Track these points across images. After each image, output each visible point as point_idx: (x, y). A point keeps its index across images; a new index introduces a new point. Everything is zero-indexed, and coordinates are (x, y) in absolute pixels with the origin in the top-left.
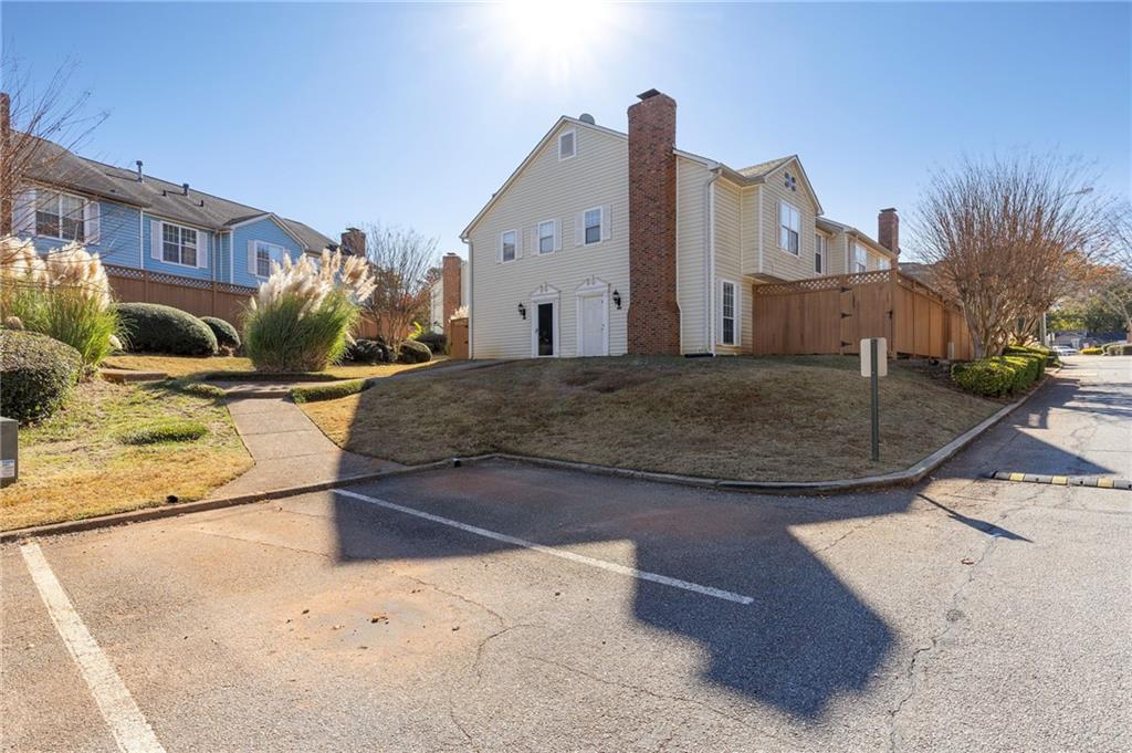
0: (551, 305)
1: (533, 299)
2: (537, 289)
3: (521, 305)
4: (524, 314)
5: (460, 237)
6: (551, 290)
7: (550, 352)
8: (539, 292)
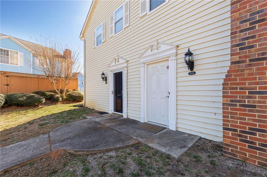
0: (122, 72)
1: (111, 69)
2: (112, 61)
3: (103, 74)
4: (106, 80)
5: (80, 38)
6: (121, 61)
7: (121, 111)
8: (113, 64)
